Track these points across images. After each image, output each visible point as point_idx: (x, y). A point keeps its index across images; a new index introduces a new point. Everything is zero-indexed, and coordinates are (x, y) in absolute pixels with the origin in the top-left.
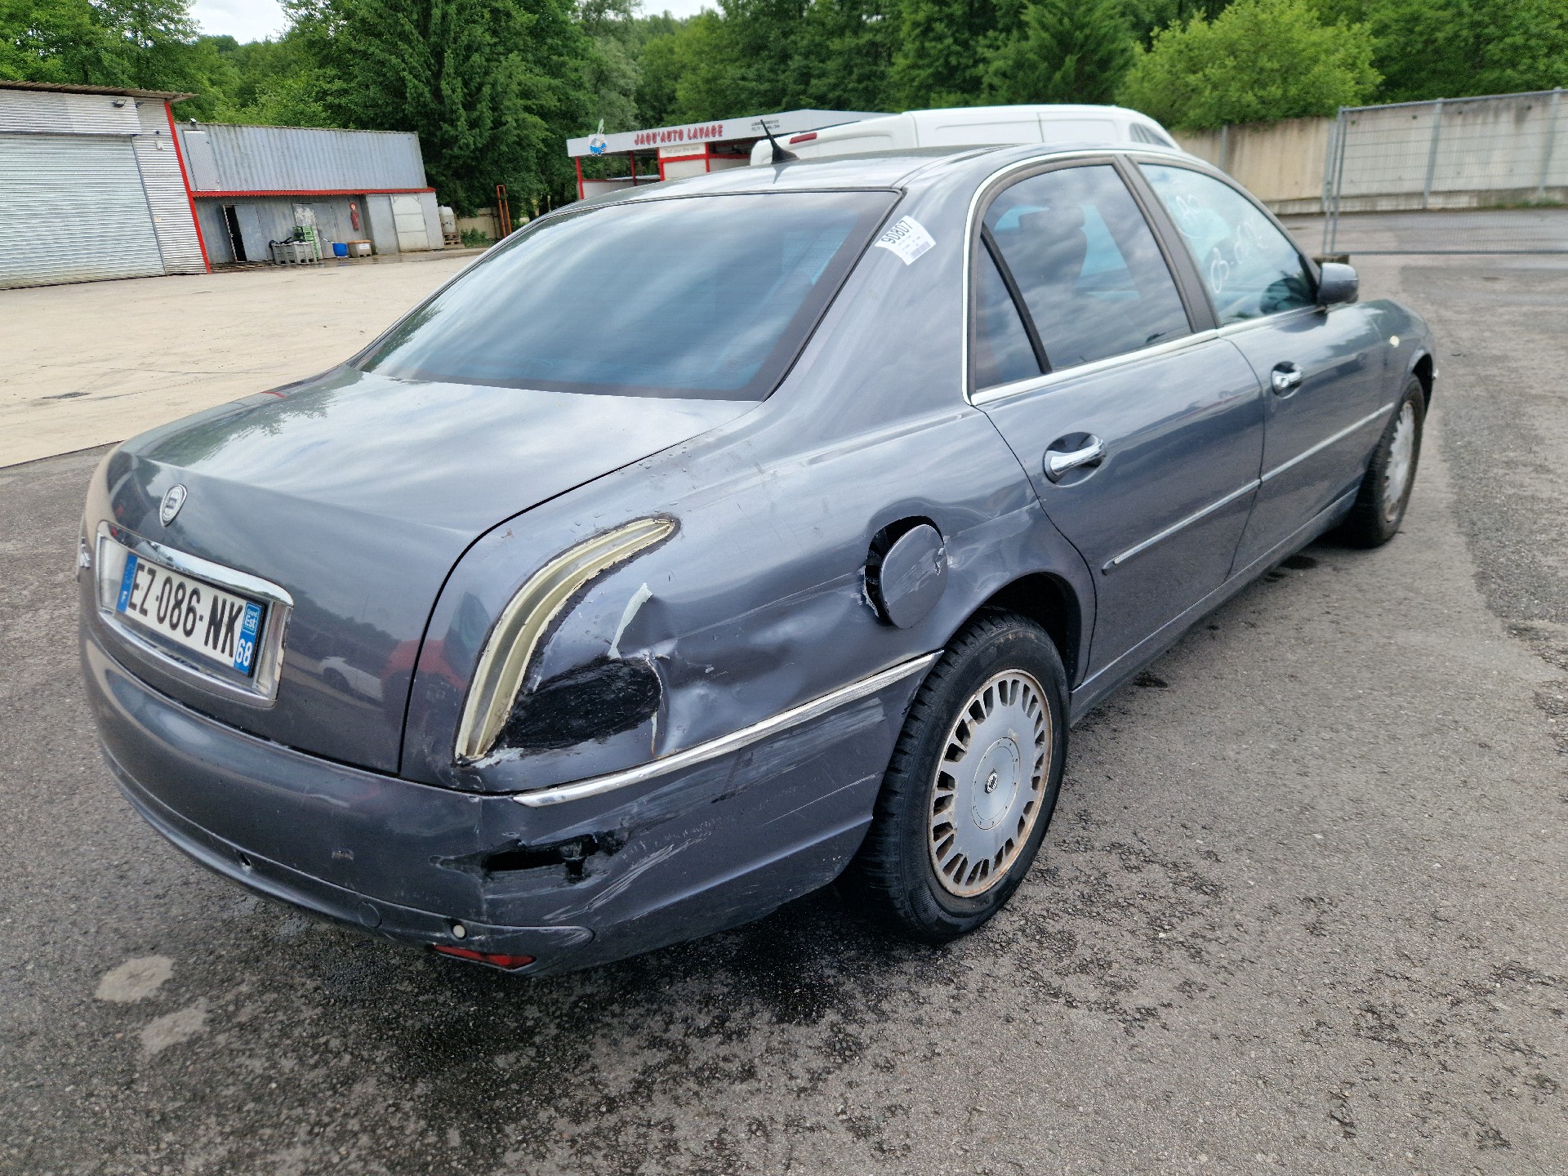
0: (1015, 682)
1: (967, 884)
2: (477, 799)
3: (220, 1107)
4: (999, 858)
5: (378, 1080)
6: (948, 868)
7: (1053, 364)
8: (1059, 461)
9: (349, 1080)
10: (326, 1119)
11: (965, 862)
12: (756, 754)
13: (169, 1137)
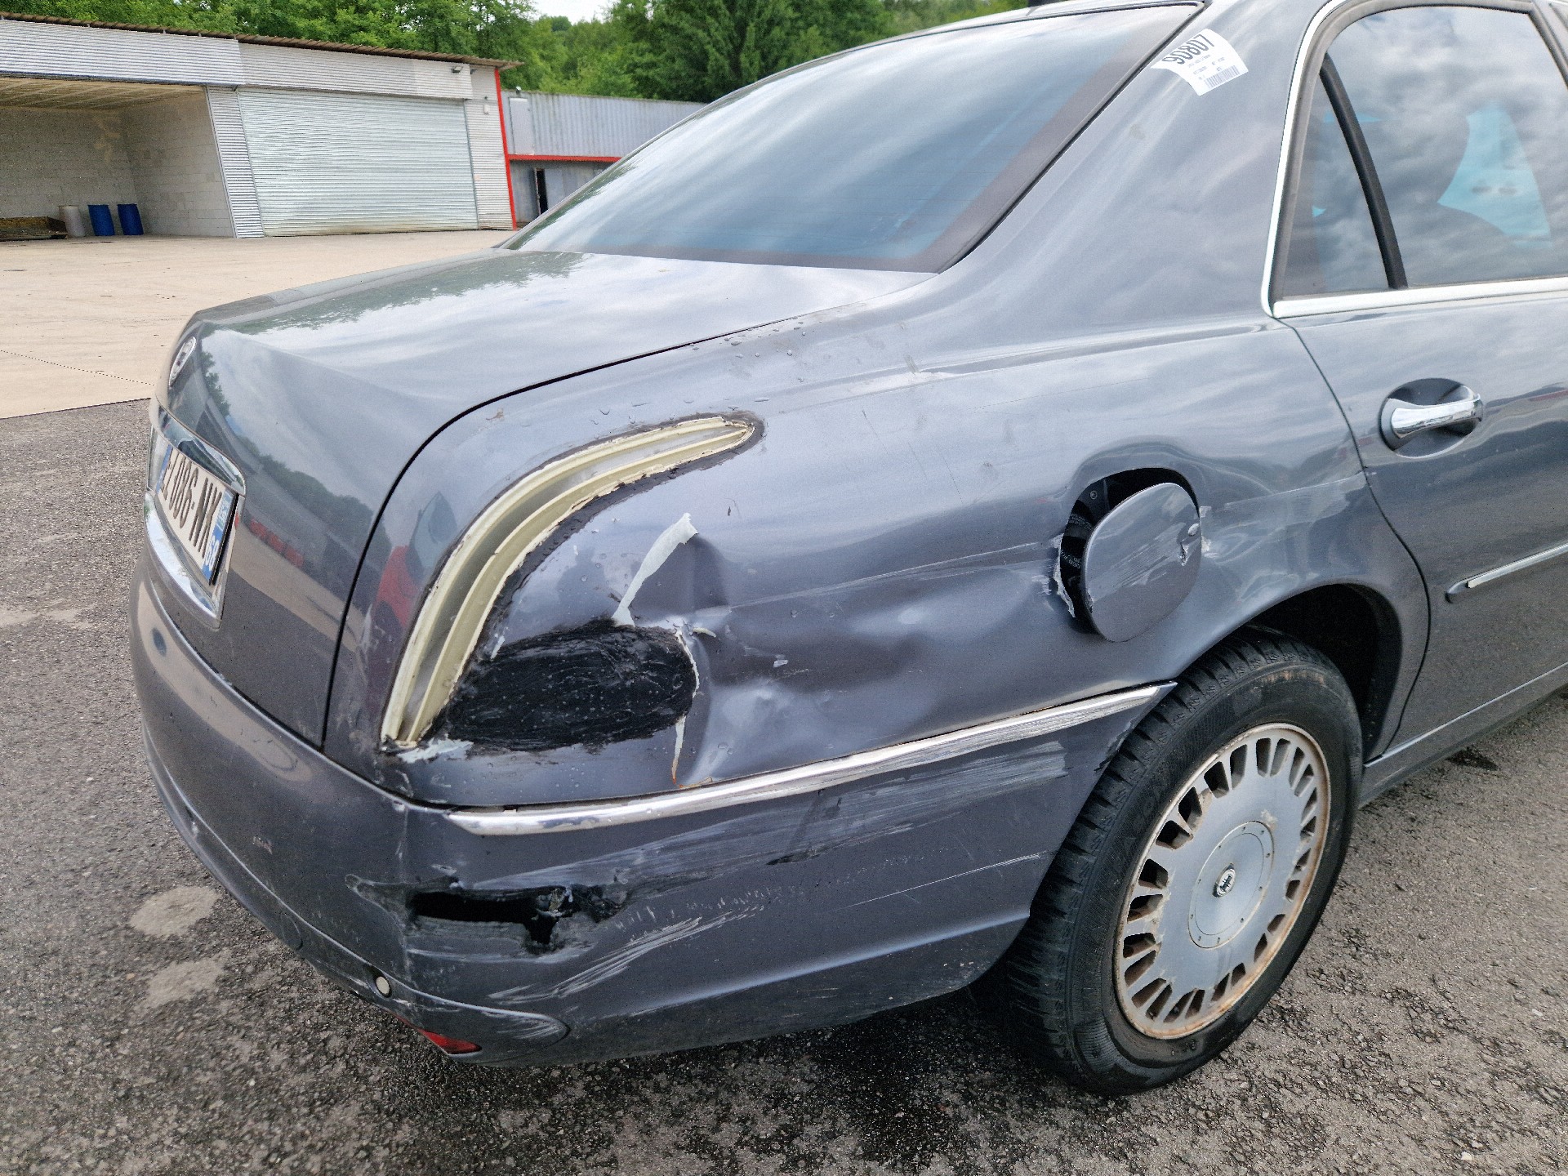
0: (1282, 743)
1: (1167, 1020)
2: (402, 807)
3: (189, 1095)
4: (1220, 989)
5: (362, 1108)
6: (1140, 997)
7: (1409, 275)
8: (1406, 416)
9: (332, 1098)
10: (288, 1147)
11: (1168, 990)
12: (847, 802)
13: (122, 1122)
